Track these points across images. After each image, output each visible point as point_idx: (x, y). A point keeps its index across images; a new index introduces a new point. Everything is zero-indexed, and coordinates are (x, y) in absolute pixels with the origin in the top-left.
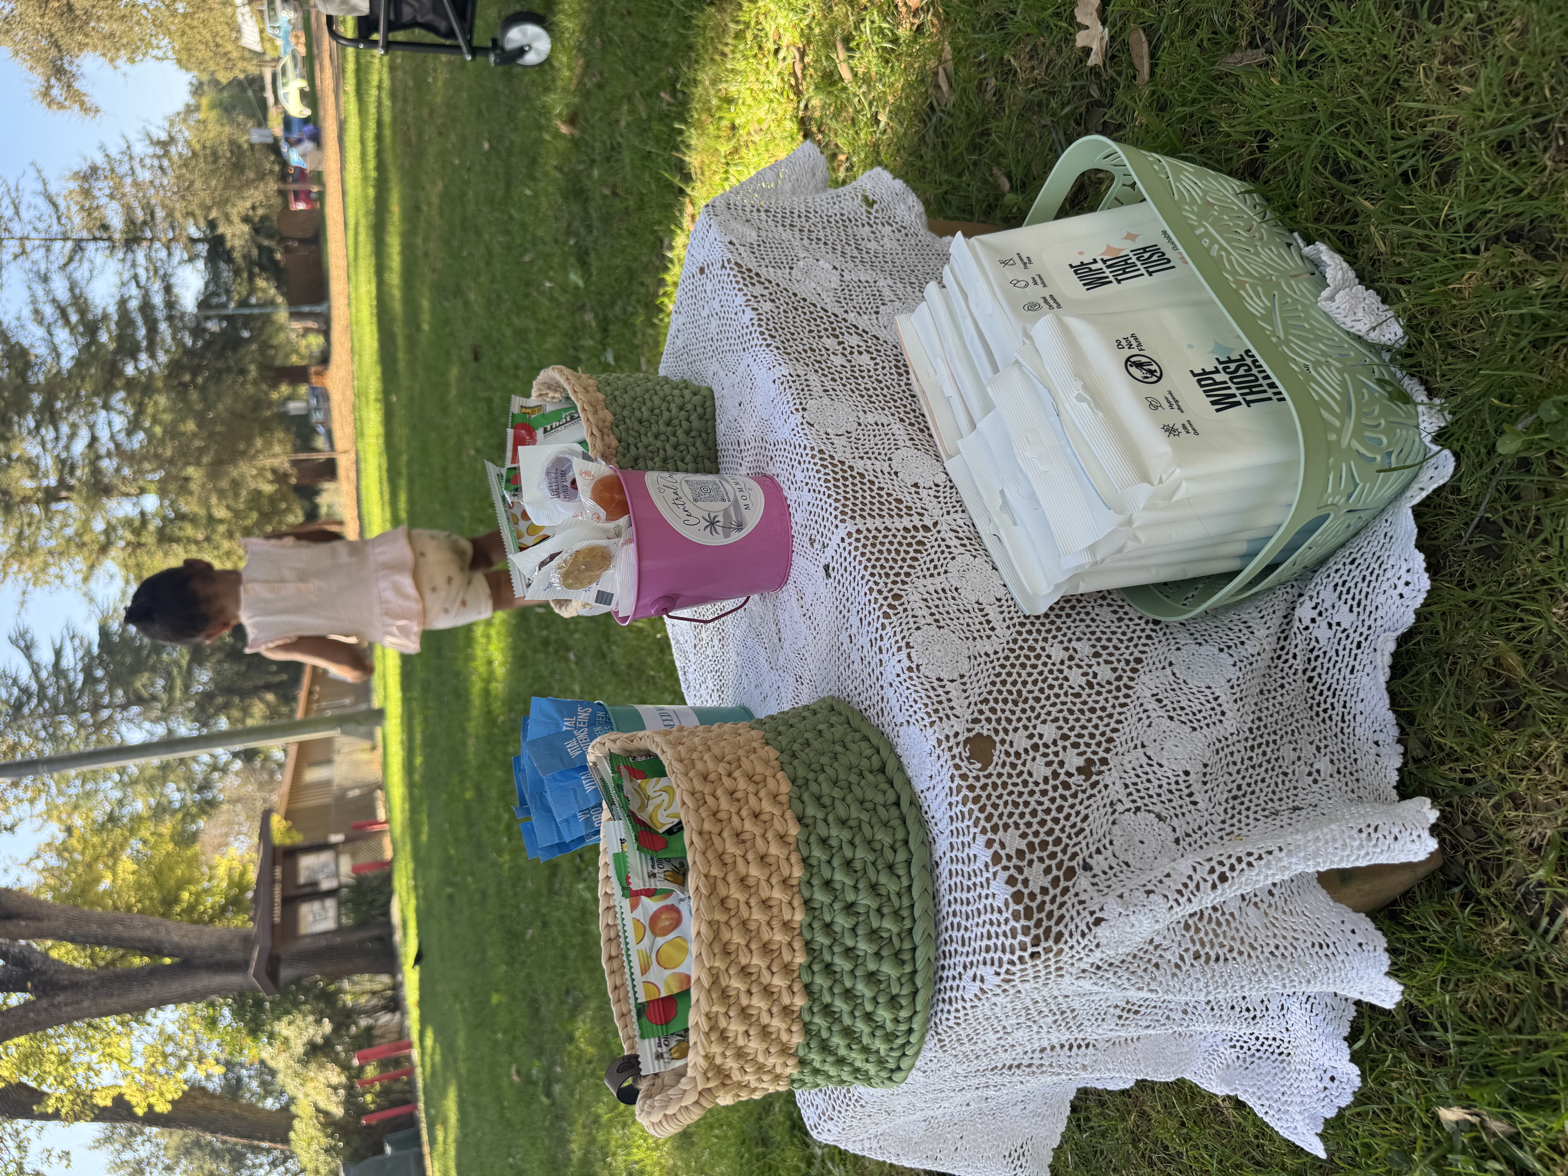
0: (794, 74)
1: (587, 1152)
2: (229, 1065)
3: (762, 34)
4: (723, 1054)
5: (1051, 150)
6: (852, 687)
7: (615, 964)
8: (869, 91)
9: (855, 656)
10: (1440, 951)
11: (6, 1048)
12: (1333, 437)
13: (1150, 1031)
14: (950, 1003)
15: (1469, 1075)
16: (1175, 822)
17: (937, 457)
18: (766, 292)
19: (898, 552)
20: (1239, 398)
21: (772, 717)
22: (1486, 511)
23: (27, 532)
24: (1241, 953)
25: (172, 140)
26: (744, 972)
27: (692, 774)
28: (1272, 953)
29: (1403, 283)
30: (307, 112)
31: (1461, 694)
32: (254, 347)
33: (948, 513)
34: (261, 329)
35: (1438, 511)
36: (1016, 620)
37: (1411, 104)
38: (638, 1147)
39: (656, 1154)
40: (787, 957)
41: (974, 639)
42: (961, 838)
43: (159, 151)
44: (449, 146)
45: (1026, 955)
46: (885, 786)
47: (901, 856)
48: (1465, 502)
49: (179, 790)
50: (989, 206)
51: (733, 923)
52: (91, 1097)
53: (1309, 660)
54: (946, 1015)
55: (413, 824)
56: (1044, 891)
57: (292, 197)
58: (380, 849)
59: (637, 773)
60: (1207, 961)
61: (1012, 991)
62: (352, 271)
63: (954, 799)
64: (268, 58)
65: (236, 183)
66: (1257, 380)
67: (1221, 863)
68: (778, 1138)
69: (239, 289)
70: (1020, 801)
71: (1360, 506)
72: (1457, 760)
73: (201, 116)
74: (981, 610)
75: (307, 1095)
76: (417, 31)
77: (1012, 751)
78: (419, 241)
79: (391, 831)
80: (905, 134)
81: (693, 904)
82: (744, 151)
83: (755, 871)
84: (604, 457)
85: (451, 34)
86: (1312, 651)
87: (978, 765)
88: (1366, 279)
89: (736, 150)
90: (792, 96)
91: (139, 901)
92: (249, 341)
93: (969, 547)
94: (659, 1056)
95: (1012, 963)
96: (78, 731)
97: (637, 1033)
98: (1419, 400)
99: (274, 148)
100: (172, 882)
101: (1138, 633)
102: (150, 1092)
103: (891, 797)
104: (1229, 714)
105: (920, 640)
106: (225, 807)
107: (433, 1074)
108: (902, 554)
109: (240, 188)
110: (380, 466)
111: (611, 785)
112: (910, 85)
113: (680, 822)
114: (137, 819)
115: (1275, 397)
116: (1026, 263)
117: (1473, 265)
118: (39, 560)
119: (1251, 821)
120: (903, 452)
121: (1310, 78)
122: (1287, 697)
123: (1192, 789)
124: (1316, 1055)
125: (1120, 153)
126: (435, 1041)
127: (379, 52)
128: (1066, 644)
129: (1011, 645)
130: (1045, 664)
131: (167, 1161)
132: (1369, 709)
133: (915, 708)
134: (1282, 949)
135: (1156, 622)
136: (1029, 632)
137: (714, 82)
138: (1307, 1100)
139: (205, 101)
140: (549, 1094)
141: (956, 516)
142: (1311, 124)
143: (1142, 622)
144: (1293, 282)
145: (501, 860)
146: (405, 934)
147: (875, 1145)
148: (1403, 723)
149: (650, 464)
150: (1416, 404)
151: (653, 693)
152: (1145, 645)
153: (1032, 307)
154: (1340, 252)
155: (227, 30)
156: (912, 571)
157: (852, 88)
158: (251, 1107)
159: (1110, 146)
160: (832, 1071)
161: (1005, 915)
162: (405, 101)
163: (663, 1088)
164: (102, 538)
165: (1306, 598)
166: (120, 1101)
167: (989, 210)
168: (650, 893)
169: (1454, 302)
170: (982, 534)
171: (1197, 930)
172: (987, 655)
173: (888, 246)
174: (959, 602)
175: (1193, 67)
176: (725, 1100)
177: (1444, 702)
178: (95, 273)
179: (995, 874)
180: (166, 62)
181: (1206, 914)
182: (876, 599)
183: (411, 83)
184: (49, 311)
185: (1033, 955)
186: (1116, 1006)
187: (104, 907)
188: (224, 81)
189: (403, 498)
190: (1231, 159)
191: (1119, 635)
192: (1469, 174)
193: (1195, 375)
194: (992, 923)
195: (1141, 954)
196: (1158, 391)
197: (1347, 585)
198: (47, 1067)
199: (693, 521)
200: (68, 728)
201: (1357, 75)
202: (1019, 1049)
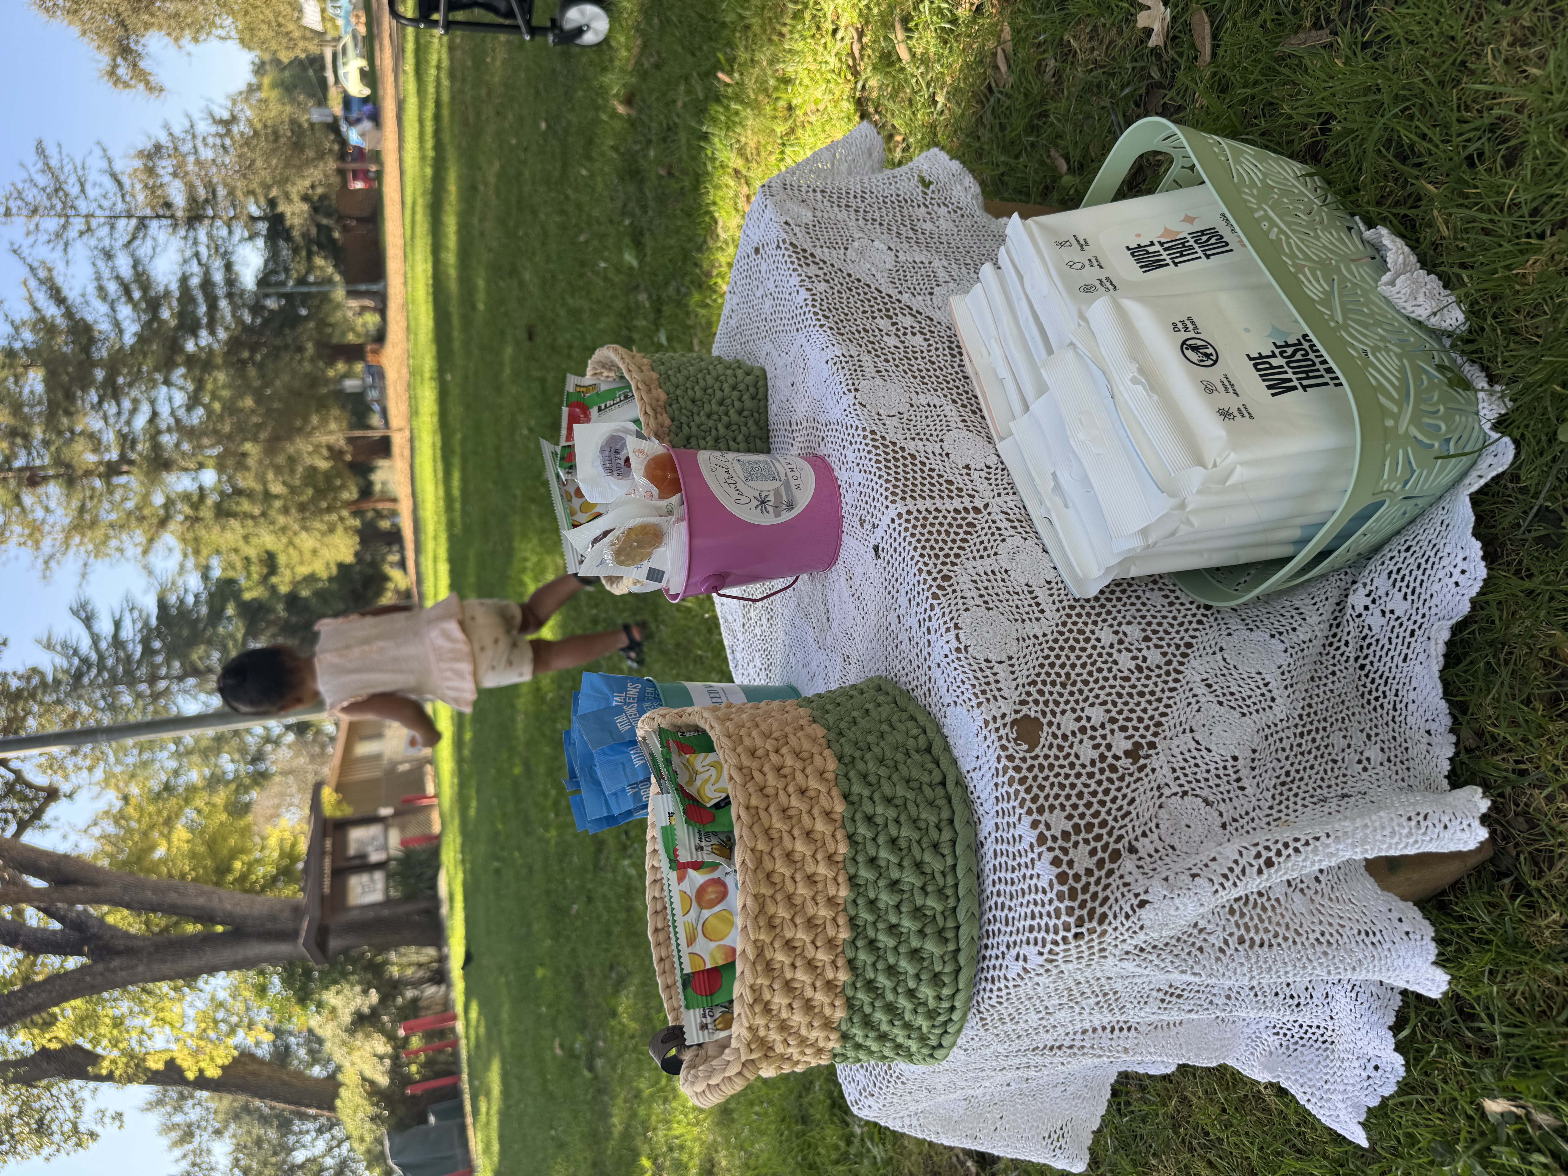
0: (852, 54)
1: (628, 1127)
2: (278, 1032)
3: (820, 14)
4: (767, 1027)
5: (1109, 131)
6: (899, 667)
7: (661, 937)
8: (927, 72)
9: (904, 637)
10: (1488, 942)
11: (63, 1010)
12: (1390, 423)
13: (1193, 1016)
14: (993, 982)
15: (1516, 1067)
16: (1222, 807)
17: (990, 439)
18: (820, 273)
19: (948, 533)
20: (1295, 383)
21: (819, 696)
22: (1545, 500)
23: (89, 505)
24: (1286, 939)
25: (234, 119)
26: (789, 946)
27: (739, 749)
28: (1317, 940)
29: (1466, 268)
30: (367, 92)
31: (1516, 684)
32: (311, 325)
33: (999, 495)
34: (319, 307)
35: (1496, 499)
36: (1065, 603)
37: (1478, 86)
38: (679, 1122)
39: (696, 1130)
40: (831, 932)
41: (1023, 621)
42: (1006, 818)
43: (221, 130)
44: (507, 126)
45: (1070, 935)
46: (931, 766)
47: (946, 835)
48: (1524, 490)
49: (233, 761)
50: (1046, 188)
51: (779, 897)
52: (144, 1060)
53: (1362, 647)
54: (988, 994)
55: (462, 799)
56: (1089, 872)
57: (350, 176)
58: (428, 823)
59: (685, 748)
60: (1252, 946)
61: (1055, 971)
62: (408, 250)
63: (1000, 780)
64: (328, 37)
65: (296, 161)
66: (1314, 364)
67: (1268, 848)
68: (818, 1116)
69: (298, 268)
70: (1067, 783)
71: (1416, 493)
72: (1510, 751)
73: (263, 95)
74: (1031, 592)
75: (353, 1064)
76: (476, 11)
77: (1059, 733)
78: (475, 221)
79: (440, 805)
80: (963, 115)
81: (739, 877)
82: (800, 131)
83: (800, 847)
84: (657, 436)
85: (510, 14)
86: (1364, 638)
87: (1025, 747)
88: (1427, 264)
89: (792, 131)
90: (849, 77)
91: (193, 869)
92: (306, 318)
93: (1020, 530)
94: (704, 1027)
95: (1055, 943)
96: (135, 701)
97: (683, 1003)
98: (1479, 386)
99: (333, 127)
100: (225, 852)
101: (1189, 618)
102: (201, 1057)
103: (937, 777)
104: (1279, 700)
105: (968, 621)
106: (277, 779)
107: (478, 1046)
108: (952, 536)
109: (300, 167)
110: (434, 445)
111: (660, 759)
112: (968, 66)
113: (727, 797)
114: (191, 790)
115: (1331, 383)
116: (1083, 245)
117: (1538, 250)
118: (99, 533)
119: (1299, 807)
120: (955, 433)
121: (1375, 59)
122: (1338, 685)
123: (1240, 774)
124: (1360, 1044)
125: (1180, 134)
126: (480, 1013)
127: (439, 32)
128: (1116, 628)
129: (1060, 628)
130: (1094, 647)
131: (217, 1125)
132: (1421, 698)
133: (963, 688)
134: (1327, 936)
135: (1208, 607)
136: (1079, 615)
137: (771, 63)
138: (1350, 1088)
139: (266, 81)
140: (591, 1068)
141: (1007, 498)
142: (1375, 106)
143: (1194, 607)
144: (1353, 267)
145: (548, 835)
146: (452, 908)
147: (915, 1122)
148: (1456, 713)
149: (702, 443)
150: (1476, 391)
151: (701, 673)
152: (1195, 630)
153: (1088, 288)
154: (1402, 236)
155: (289, 10)
156: (962, 552)
157: (910, 69)
158: (299, 1074)
159: (1169, 128)
160: (874, 1047)
161: (1049, 895)
162: (464, 80)
163: (707, 1059)
164: (162, 512)
165: (1359, 585)
166: (171, 1064)
167: (1046, 192)
168: (697, 866)
169: (1518, 287)
170: (1033, 516)
171: (1242, 915)
172: (1036, 637)
173: (944, 227)
174: (1008, 583)
175: (1256, 48)
176: (768, 1072)
177: (1497, 692)
178: (158, 250)
179: (1040, 855)
180: (229, 42)
181: (1251, 899)
182: (925, 580)
183: (469, 63)
184: (112, 287)
185: (1077, 936)
186: (1159, 990)
187: (159, 875)
188: (286, 61)
189: (456, 476)
190: (1292, 141)
191: (1170, 620)
192: (1535, 158)
193: (1251, 359)
194: (1036, 903)
195: (1185, 937)
196: (1214, 375)
197: (1402, 573)
198: (103, 1030)
199: (744, 500)
200: (127, 699)
201: (1423, 57)
202: (1061, 1030)
